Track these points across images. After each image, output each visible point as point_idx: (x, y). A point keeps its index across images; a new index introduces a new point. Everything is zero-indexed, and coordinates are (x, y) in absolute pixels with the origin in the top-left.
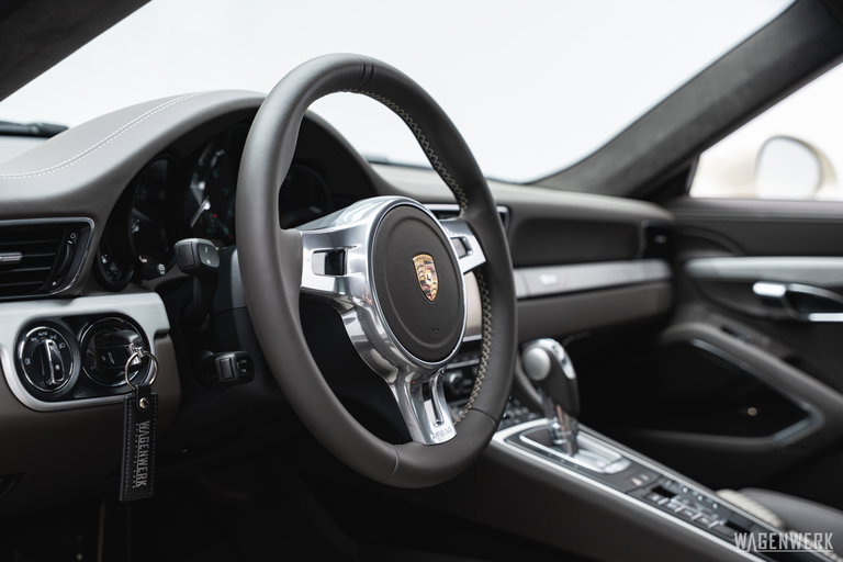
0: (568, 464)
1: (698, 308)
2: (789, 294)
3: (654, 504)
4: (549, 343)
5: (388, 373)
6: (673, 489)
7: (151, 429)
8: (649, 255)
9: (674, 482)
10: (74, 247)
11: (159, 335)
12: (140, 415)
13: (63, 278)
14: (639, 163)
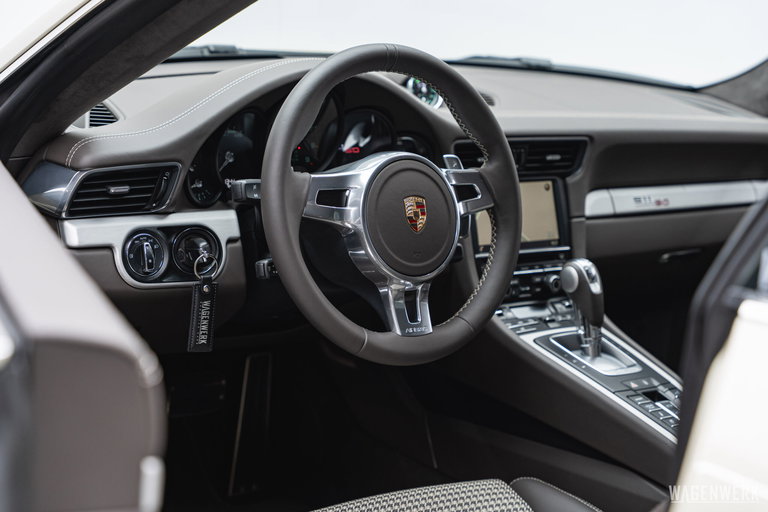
4: (583, 263)
6: (667, 394)
7: (211, 306)
10: (167, 182)
11: (230, 241)
12: (204, 296)
13: (160, 201)
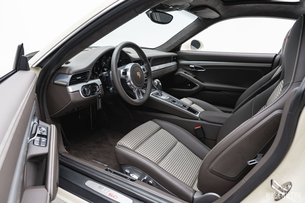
0: (160, 98)
1: (181, 69)
2: (195, 67)
3: (173, 104)
4: (157, 80)
5: (133, 89)
6: (176, 101)
7: (101, 99)
8: (173, 61)
9: (176, 100)
10: (88, 75)
11: (100, 85)
12: (99, 98)
13: (86, 79)
14: (172, 46)
